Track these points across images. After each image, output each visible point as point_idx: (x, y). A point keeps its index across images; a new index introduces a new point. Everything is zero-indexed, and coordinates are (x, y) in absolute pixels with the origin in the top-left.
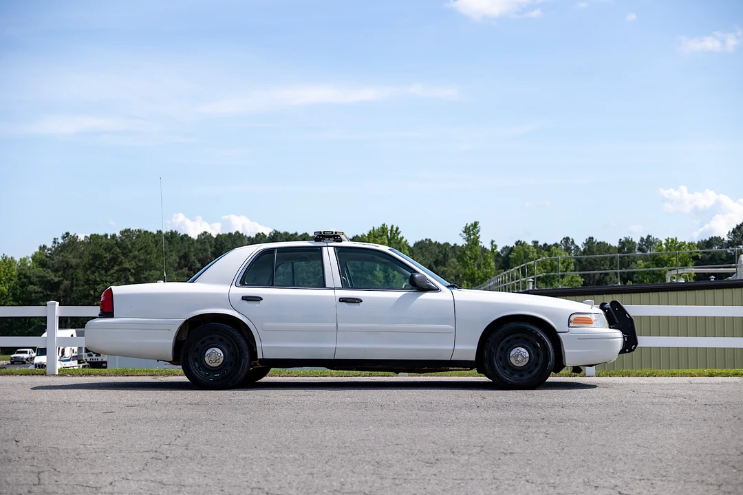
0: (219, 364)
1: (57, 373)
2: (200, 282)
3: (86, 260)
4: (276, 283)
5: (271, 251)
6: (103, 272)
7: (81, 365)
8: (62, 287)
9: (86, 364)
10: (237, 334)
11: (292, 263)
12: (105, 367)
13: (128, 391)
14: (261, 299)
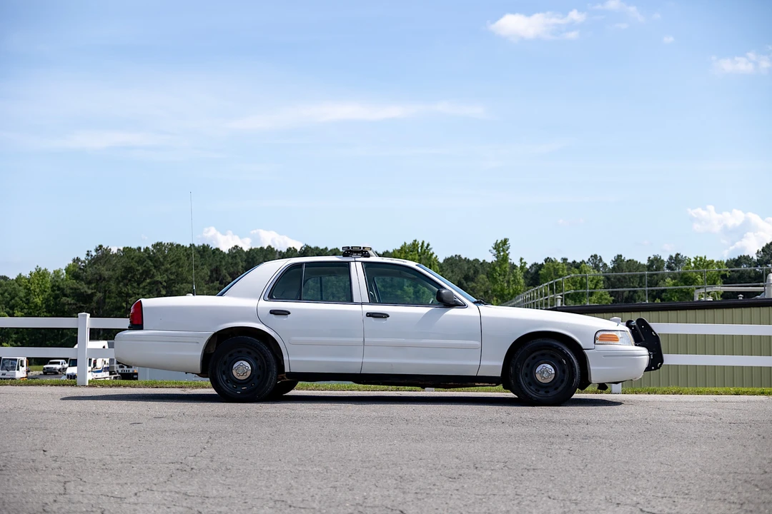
0: (247, 377)
1: (87, 384)
2: (228, 295)
3: (118, 273)
4: (305, 298)
5: (299, 265)
6: (135, 285)
7: (113, 376)
8: (95, 299)
9: (118, 375)
10: (265, 348)
11: (321, 278)
12: (137, 379)
13: (157, 403)
14: (289, 313)
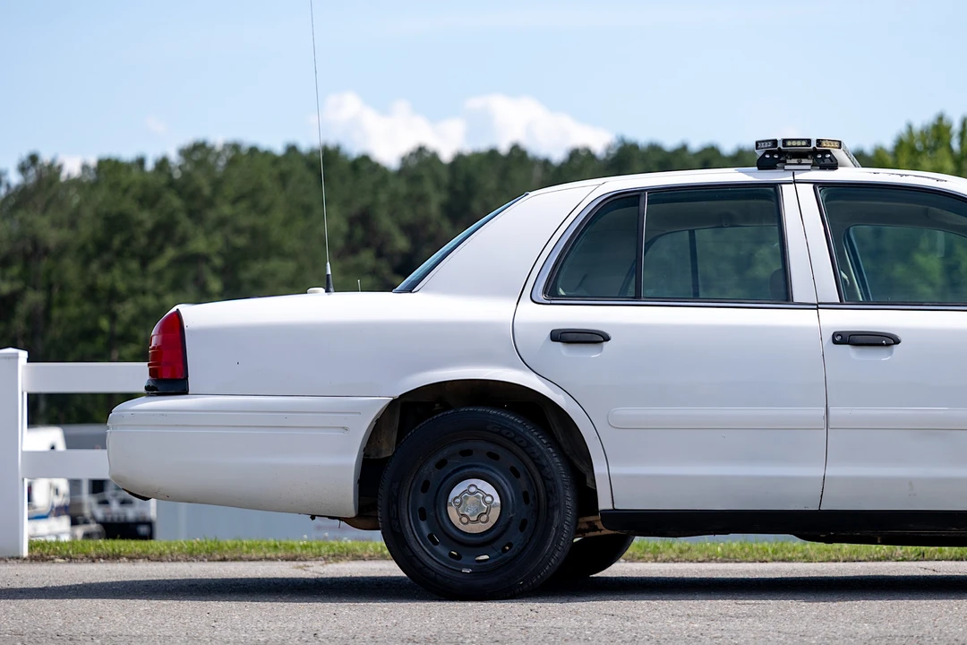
0: (489, 525)
1: (25, 553)
2: (429, 290)
3: (87, 230)
4: (650, 292)
5: (629, 199)
6: (134, 265)
7: (80, 531)
8: (22, 309)
9: (93, 527)
10: (539, 441)
11: (692, 233)
12: (150, 536)
13: (234, 604)
14: (606, 338)
